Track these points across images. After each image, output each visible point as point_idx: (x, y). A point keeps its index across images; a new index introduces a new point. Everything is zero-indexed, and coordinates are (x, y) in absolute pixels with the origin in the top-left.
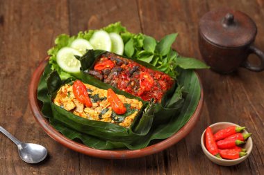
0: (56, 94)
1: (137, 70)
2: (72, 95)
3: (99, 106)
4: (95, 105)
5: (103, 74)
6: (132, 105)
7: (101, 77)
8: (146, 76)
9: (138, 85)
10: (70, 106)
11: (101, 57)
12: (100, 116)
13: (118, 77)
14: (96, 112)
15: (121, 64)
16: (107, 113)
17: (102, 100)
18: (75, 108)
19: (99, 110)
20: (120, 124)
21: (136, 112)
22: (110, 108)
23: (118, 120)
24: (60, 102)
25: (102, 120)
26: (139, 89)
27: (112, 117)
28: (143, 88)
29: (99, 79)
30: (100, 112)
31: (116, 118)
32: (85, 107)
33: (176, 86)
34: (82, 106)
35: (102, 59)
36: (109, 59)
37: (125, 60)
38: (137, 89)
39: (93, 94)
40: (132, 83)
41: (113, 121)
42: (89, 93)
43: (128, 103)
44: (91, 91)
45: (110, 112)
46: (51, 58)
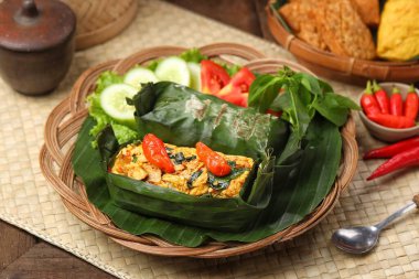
3: (186, 168)
12: (190, 183)
17: (189, 160)
23: (219, 185)
27: (208, 183)
32: (163, 173)
34: (159, 172)
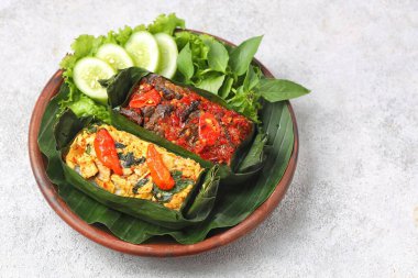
0: (69, 148)
1: (195, 108)
2: (93, 153)
4: (127, 171)
5: (142, 114)
6: (184, 173)
7: (139, 119)
8: (209, 121)
9: (196, 136)
10: (89, 171)
11: (141, 82)
13: (165, 120)
14: (129, 183)
15: (171, 99)
16: (145, 187)
18: (97, 174)
19: (133, 180)
20: (165, 205)
21: (190, 187)
22: (150, 178)
24: (75, 161)
25: (137, 197)
26: (197, 142)
28: (204, 140)
29: (136, 122)
30: (135, 183)
31: (159, 195)
33: (256, 133)
35: (142, 87)
36: (153, 87)
37: (177, 89)
38: (194, 141)
39: (126, 151)
40: (187, 132)
41: (154, 199)
42: (119, 150)
43: (179, 168)
44: (123, 146)
45: (149, 186)
46: (65, 74)
